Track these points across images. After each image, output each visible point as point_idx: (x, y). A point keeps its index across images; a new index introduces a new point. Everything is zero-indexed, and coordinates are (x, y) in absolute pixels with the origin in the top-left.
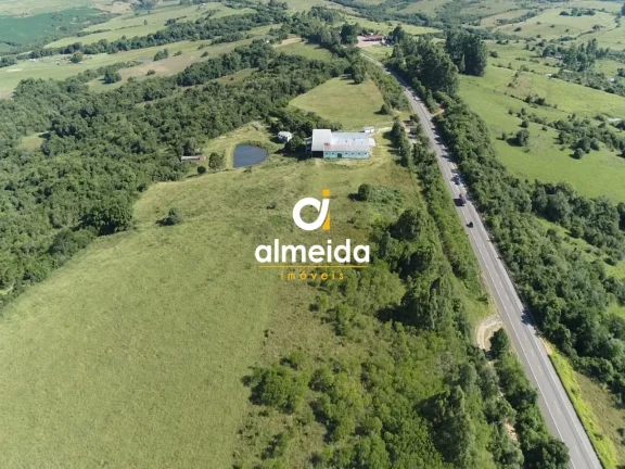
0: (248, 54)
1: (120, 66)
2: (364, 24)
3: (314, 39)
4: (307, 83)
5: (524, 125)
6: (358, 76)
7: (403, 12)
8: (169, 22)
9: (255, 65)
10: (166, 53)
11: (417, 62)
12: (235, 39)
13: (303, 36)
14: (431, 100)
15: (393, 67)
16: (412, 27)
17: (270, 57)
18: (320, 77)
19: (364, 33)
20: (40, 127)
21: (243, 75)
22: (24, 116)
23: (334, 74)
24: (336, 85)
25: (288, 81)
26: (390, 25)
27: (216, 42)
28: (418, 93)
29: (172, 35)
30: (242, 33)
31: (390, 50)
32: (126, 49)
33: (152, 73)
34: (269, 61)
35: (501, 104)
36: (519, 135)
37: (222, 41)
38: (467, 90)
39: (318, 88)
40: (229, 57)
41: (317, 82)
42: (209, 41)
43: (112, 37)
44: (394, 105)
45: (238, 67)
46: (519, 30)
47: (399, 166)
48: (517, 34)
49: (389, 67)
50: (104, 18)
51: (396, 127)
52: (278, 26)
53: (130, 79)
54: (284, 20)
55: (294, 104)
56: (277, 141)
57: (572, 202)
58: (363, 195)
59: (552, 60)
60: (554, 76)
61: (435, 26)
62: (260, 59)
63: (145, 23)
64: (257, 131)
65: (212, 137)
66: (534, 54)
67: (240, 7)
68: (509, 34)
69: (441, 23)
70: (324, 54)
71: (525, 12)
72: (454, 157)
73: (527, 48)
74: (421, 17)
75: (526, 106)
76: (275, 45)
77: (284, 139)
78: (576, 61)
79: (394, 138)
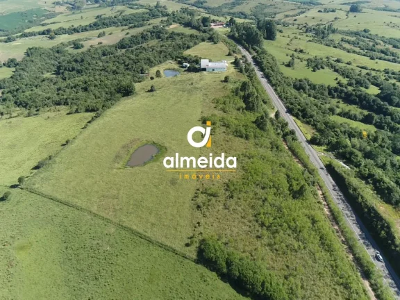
0: (154, 32)
1: (80, 40)
2: (213, 17)
3: (188, 25)
4: (191, 44)
5: (293, 59)
6: (215, 40)
7: (232, 11)
8: (98, 17)
9: (159, 37)
10: (104, 33)
11: (243, 34)
12: (142, 25)
13: (180, 23)
14: (251, 50)
15: (231, 37)
16: (238, 19)
17: (166, 34)
19: (214, 21)
20: (50, 70)
21: (153, 43)
22: (40, 65)
23: (203, 40)
24: (205, 45)
25: (181, 43)
26: (226, 18)
27: (131, 27)
28: (244, 47)
29: (104, 24)
30: (145, 22)
31: (229, 29)
32: (78, 32)
33: (101, 43)
34: (166, 36)
35: (283, 52)
36: (290, 62)
37: (135, 26)
38: (267, 45)
39: (196, 47)
40: (145, 33)
41: (195, 44)
42: (127, 27)
43: (66, 26)
44: (234, 52)
45: (149, 39)
46: (295, 20)
47: (239, 73)
48: (295, 22)
49: (229, 36)
50: (53, 15)
51: (236, 60)
52: (165, 18)
53: (91, 46)
54: (168, 15)
55: (187, 53)
56: (183, 67)
57: (310, 85)
58: (226, 80)
59: (310, 34)
60: (310, 41)
61: (251, 19)
62: (161, 35)
63: (82, 18)
64: (172, 64)
65: (151, 67)
66: (301, 31)
67: (138, 8)
68: (290, 22)
69: (253, 17)
70: (194, 32)
71: (299, 11)
72: (262, 69)
73: (298, 28)
74: (242, 14)
75: (294, 53)
76: (167, 28)
77: (186, 66)
78: (321, 34)
79: (236, 63)
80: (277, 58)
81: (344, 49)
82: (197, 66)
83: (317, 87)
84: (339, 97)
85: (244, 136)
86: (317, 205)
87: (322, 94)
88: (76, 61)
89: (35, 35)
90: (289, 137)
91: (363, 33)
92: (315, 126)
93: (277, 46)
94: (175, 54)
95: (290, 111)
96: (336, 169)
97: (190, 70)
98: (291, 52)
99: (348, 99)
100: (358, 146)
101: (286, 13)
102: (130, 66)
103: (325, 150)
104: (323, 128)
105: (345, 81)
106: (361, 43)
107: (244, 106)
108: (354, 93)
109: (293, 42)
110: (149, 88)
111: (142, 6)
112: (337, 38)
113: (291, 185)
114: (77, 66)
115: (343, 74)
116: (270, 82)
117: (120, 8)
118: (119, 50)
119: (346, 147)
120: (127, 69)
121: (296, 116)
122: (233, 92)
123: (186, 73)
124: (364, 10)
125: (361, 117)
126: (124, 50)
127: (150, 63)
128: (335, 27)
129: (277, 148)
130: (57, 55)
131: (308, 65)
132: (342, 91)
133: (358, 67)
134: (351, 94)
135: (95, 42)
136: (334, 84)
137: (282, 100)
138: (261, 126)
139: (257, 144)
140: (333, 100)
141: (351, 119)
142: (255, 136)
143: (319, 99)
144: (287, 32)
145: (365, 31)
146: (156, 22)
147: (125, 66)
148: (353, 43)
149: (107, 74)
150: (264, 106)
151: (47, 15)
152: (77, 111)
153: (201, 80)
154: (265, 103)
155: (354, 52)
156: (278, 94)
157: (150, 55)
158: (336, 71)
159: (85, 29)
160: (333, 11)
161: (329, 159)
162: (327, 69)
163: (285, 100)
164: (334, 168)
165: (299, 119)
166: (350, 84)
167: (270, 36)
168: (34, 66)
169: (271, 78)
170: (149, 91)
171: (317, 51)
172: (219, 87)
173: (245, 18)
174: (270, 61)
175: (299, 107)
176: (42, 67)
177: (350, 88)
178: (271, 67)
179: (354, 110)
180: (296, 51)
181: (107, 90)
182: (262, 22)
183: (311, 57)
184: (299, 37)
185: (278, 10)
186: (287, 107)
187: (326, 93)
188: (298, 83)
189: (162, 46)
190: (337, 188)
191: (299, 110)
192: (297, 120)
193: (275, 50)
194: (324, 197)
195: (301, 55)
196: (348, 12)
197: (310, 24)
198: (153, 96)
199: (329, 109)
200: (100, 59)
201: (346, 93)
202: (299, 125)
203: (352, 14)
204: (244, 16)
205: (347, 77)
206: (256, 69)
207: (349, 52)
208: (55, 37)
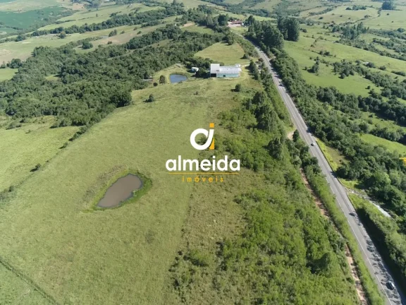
0: (166, 32)
1: (90, 39)
2: (231, 15)
3: (203, 23)
4: (203, 45)
5: (317, 63)
6: (230, 41)
7: (253, 9)
8: (112, 15)
9: (171, 37)
10: (115, 32)
11: (262, 34)
12: (156, 24)
13: (195, 22)
14: (269, 52)
15: (249, 37)
16: (259, 17)
17: (179, 33)
18: (210, 42)
19: (231, 20)
20: (54, 71)
21: (165, 43)
22: (44, 66)
23: (217, 41)
24: (218, 47)
25: (192, 44)
26: (246, 16)
27: (144, 26)
28: (263, 49)
29: (117, 22)
30: (159, 20)
31: (247, 29)
32: (90, 30)
33: (111, 43)
34: (179, 35)
35: (306, 55)
36: (313, 67)
37: (148, 25)
38: (288, 47)
39: (209, 48)
40: (156, 33)
41: (208, 45)
42: (140, 26)
43: (80, 24)
44: (250, 54)
45: (161, 39)
46: (321, 18)
47: (253, 80)
48: (321, 20)
49: (246, 37)
50: (69, 13)
51: (251, 64)
52: (180, 17)
53: (99, 46)
54: (183, 13)
55: (198, 55)
56: (191, 71)
57: (336, 95)
58: (237, 89)
59: (337, 34)
60: (337, 42)
61: (272, 17)
62: (173, 34)
63: (97, 15)
64: (180, 68)
65: (157, 71)
66: (327, 30)
67: (154, 6)
68: (315, 20)
69: (276, 15)
70: (209, 31)
71: (326, 8)
72: (281, 76)
73: (324, 27)
74: (264, 12)
75: (320, 56)
76: (181, 27)
77: (195, 71)
78: (350, 34)
79: (251, 68)
80: (298, 62)
81: (376, 51)
82: (207, 71)
83: (346, 97)
84: (372, 110)
85: (252, 166)
86: (346, 284)
87: (352, 106)
88: (80, 62)
89: (46, 34)
90: (310, 168)
91: (398, 33)
92: (342, 150)
93: (299, 48)
94: (184, 56)
95: (312, 130)
96: (371, 217)
97: (198, 75)
98: (316, 55)
99: (383, 113)
100: (399, 182)
101: (311, 11)
102: (134, 70)
103: (356, 186)
104: (353, 155)
105: (378, 90)
106: (396, 44)
107: (256, 123)
108: (390, 105)
109: (318, 42)
110: (148, 98)
111: (159, 4)
112: (368, 38)
113: (309, 251)
114: (81, 68)
115: (376, 82)
116: (289, 91)
117: (136, 5)
118: (128, 51)
119: (384, 184)
120: (131, 73)
121: (320, 137)
122: (243, 104)
123: (193, 78)
124: (398, 7)
125: (399, 136)
126: (132, 51)
127: (156, 66)
128: (365, 26)
129: (294, 184)
130: (63, 55)
131: (335, 71)
132: (375, 103)
133: (393, 72)
134: (387, 108)
135: (104, 42)
136: (365, 94)
137: (303, 115)
138: (274, 153)
139: (267, 179)
140: (364, 113)
141: (387, 138)
142: (265, 166)
143: (347, 112)
144: (311, 31)
145: (399, 30)
146: (170, 20)
147: (129, 69)
148: (387, 45)
149: (108, 78)
150: (281, 122)
151: (63, 13)
152: (62, 125)
153: (208, 88)
154: (281, 118)
155: (388, 55)
156: (298, 107)
157: (157, 57)
158: (368, 77)
159: (96, 28)
160: (364, 8)
161: (361, 201)
162: (357, 76)
163: (306, 114)
164: (368, 215)
165: (323, 141)
166: (385, 95)
167: (292, 36)
168: (38, 67)
169: (291, 87)
170: (147, 101)
171: (345, 53)
172: (228, 97)
173: (267, 16)
174: (291, 66)
175: (323, 125)
176: (46, 69)
177: (385, 100)
178: (291, 73)
179: (391, 126)
180: (321, 53)
181: (102, 97)
182: (283, 21)
183: (339, 61)
184: (325, 37)
185: (302, 8)
186: (308, 125)
187: (356, 105)
188: (323, 93)
189: (172, 47)
190: (373, 246)
191: (323, 129)
192: (320, 142)
193: (297, 52)
194: (357, 269)
195: (327, 59)
196: (380, 10)
197: (338, 23)
198: (150, 107)
199: (360, 126)
200: (105, 60)
201: (380, 106)
202: (323, 149)
203: (384, 12)
204: (266, 14)
205: (381, 85)
206: (274, 74)
207: (382, 55)
208: (65, 36)
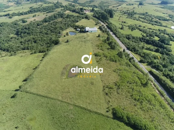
0: (59, 15)
1: (24, 19)
2: (84, 8)
6: (89, 18)
7: (90, 5)
9: (62, 17)
10: (35, 15)
12: (53, 12)
13: (70, 11)
14: (105, 22)
18: (80, 19)
19: (85, 10)
21: (60, 19)
23: (83, 18)
24: (84, 20)
25: (74, 20)
27: (48, 12)
28: (102, 21)
30: (54, 10)
31: (92, 13)
32: (23, 15)
33: (35, 20)
34: (65, 16)
35: (118, 23)
36: (122, 27)
37: (49, 12)
42: (46, 12)
45: (58, 18)
47: (103, 33)
49: (93, 16)
50: (8, 7)
54: (64, 7)
55: (77, 24)
56: (77, 31)
57: (132, 37)
58: (99, 36)
59: (125, 15)
62: (63, 16)
64: (72, 29)
66: (122, 13)
70: (78, 14)
71: (119, 4)
72: (112, 31)
73: (120, 12)
74: (95, 6)
76: (64, 13)
78: (131, 15)
80: (116, 26)
81: (141, 21)
83: (135, 38)
84: (144, 42)
85: (115, 61)
86: (153, 89)
87: (138, 41)
89: (2, 16)
92: (140, 55)
94: (72, 24)
95: (128, 49)
98: (121, 23)
99: (148, 42)
101: (113, 6)
105: (145, 35)
106: (147, 18)
108: (150, 40)
109: (120, 18)
112: (137, 16)
114: (27, 31)
115: (143, 32)
116: (116, 36)
118: (45, 23)
119: (155, 63)
124: (144, 4)
125: (154, 50)
129: (129, 65)
130: (15, 26)
131: (129, 28)
132: (145, 39)
133: (148, 28)
134: (149, 40)
135: (32, 19)
136: (141, 36)
138: (120, 56)
139: (121, 64)
140: (142, 43)
142: (119, 61)
143: (136, 43)
144: (116, 14)
145: (146, 13)
146: (59, 10)
148: (144, 18)
151: (5, 7)
155: (145, 22)
158: (141, 30)
159: (26, 13)
160: (133, 5)
162: (137, 30)
166: (147, 36)
167: (111, 16)
170: (66, 42)
171: (131, 22)
173: (96, 8)
177: (148, 38)
178: (115, 30)
180: (122, 22)
183: (129, 25)
184: (122, 16)
188: (127, 36)
192: (132, 53)
193: (115, 21)
194: (155, 86)
195: (125, 24)
196: (138, 5)
199: (142, 47)
201: (147, 40)
203: (140, 6)
205: (146, 33)
207: (143, 22)
208: (12, 17)
